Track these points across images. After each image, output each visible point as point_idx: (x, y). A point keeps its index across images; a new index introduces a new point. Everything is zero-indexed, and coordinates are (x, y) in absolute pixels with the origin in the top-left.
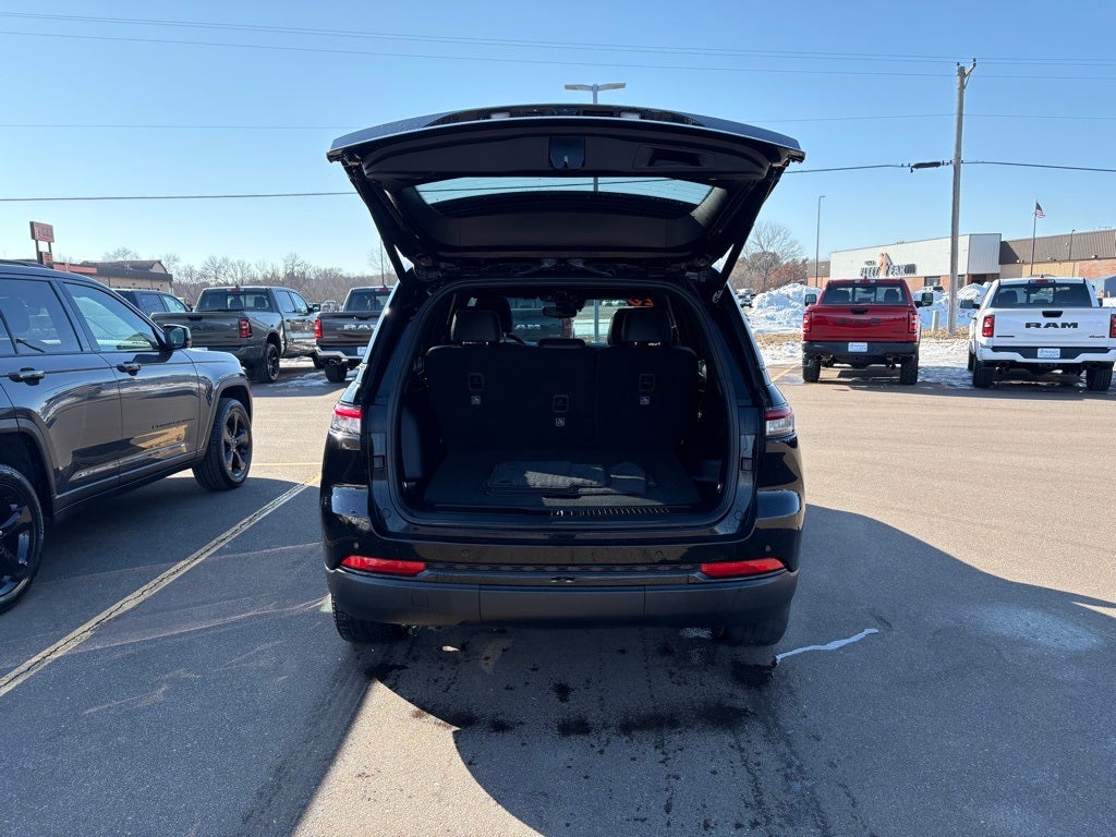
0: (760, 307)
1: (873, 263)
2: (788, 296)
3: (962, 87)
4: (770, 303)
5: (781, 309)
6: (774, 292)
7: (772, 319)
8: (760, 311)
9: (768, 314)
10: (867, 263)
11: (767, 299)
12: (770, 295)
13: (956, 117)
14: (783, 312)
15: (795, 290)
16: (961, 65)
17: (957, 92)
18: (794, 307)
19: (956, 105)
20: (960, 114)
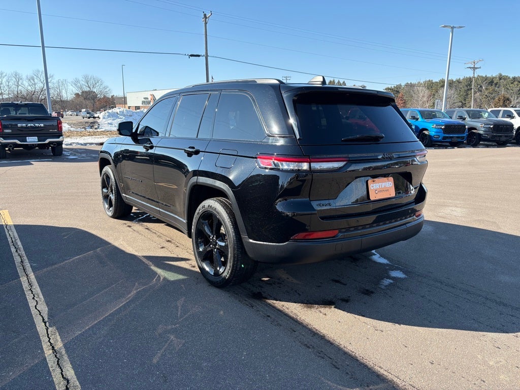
0: (104, 118)
1: (147, 98)
2: (117, 113)
3: (206, 23)
4: (109, 116)
5: (115, 119)
6: (110, 111)
7: (111, 124)
8: (104, 120)
9: (109, 122)
10: (145, 98)
11: (107, 114)
12: (108, 112)
13: (204, 36)
14: (116, 121)
15: (120, 110)
16: (205, 13)
17: (204, 25)
18: (121, 119)
19: (204, 31)
20: (206, 35)
